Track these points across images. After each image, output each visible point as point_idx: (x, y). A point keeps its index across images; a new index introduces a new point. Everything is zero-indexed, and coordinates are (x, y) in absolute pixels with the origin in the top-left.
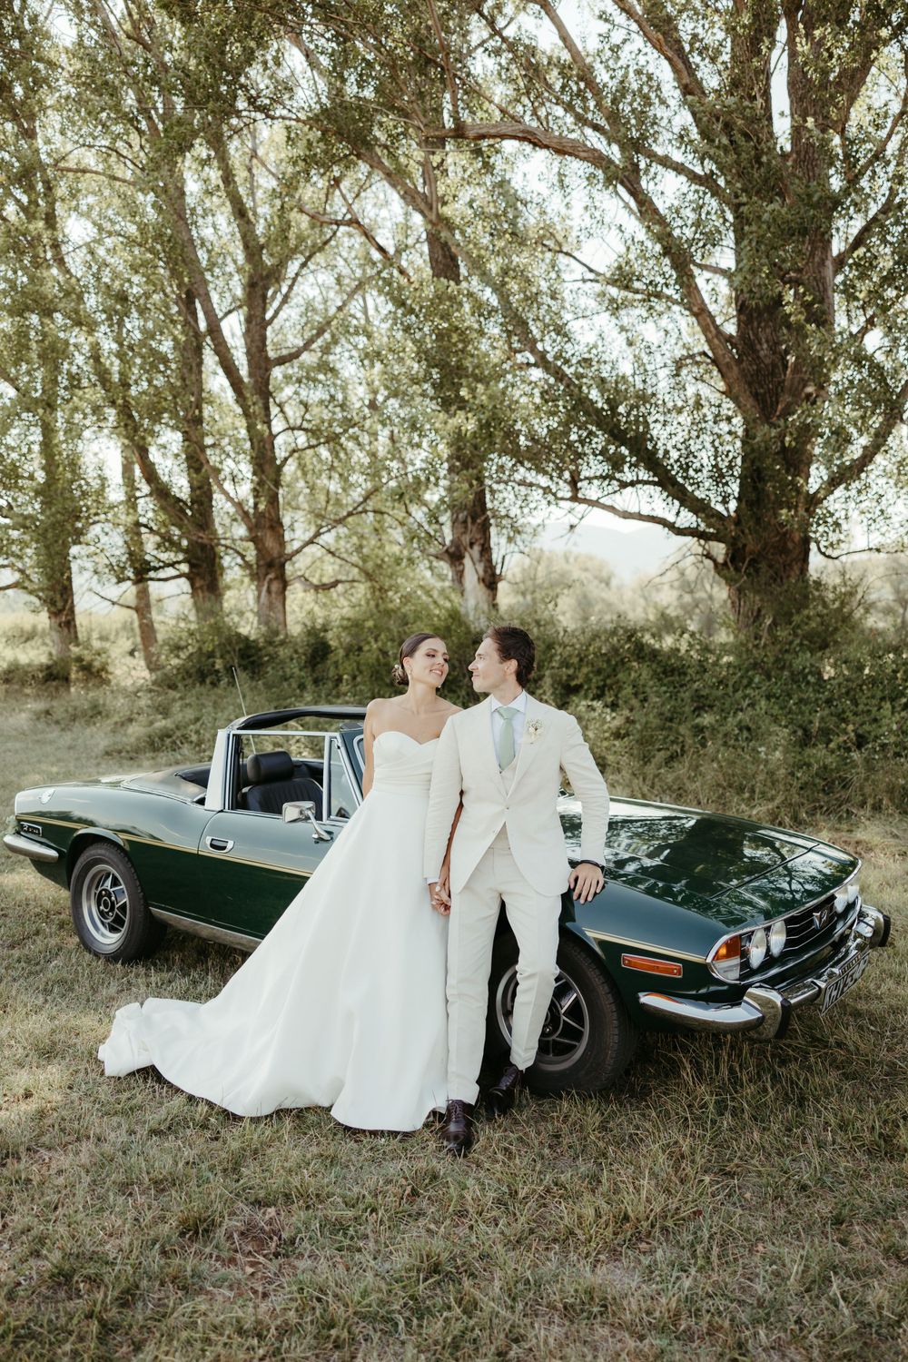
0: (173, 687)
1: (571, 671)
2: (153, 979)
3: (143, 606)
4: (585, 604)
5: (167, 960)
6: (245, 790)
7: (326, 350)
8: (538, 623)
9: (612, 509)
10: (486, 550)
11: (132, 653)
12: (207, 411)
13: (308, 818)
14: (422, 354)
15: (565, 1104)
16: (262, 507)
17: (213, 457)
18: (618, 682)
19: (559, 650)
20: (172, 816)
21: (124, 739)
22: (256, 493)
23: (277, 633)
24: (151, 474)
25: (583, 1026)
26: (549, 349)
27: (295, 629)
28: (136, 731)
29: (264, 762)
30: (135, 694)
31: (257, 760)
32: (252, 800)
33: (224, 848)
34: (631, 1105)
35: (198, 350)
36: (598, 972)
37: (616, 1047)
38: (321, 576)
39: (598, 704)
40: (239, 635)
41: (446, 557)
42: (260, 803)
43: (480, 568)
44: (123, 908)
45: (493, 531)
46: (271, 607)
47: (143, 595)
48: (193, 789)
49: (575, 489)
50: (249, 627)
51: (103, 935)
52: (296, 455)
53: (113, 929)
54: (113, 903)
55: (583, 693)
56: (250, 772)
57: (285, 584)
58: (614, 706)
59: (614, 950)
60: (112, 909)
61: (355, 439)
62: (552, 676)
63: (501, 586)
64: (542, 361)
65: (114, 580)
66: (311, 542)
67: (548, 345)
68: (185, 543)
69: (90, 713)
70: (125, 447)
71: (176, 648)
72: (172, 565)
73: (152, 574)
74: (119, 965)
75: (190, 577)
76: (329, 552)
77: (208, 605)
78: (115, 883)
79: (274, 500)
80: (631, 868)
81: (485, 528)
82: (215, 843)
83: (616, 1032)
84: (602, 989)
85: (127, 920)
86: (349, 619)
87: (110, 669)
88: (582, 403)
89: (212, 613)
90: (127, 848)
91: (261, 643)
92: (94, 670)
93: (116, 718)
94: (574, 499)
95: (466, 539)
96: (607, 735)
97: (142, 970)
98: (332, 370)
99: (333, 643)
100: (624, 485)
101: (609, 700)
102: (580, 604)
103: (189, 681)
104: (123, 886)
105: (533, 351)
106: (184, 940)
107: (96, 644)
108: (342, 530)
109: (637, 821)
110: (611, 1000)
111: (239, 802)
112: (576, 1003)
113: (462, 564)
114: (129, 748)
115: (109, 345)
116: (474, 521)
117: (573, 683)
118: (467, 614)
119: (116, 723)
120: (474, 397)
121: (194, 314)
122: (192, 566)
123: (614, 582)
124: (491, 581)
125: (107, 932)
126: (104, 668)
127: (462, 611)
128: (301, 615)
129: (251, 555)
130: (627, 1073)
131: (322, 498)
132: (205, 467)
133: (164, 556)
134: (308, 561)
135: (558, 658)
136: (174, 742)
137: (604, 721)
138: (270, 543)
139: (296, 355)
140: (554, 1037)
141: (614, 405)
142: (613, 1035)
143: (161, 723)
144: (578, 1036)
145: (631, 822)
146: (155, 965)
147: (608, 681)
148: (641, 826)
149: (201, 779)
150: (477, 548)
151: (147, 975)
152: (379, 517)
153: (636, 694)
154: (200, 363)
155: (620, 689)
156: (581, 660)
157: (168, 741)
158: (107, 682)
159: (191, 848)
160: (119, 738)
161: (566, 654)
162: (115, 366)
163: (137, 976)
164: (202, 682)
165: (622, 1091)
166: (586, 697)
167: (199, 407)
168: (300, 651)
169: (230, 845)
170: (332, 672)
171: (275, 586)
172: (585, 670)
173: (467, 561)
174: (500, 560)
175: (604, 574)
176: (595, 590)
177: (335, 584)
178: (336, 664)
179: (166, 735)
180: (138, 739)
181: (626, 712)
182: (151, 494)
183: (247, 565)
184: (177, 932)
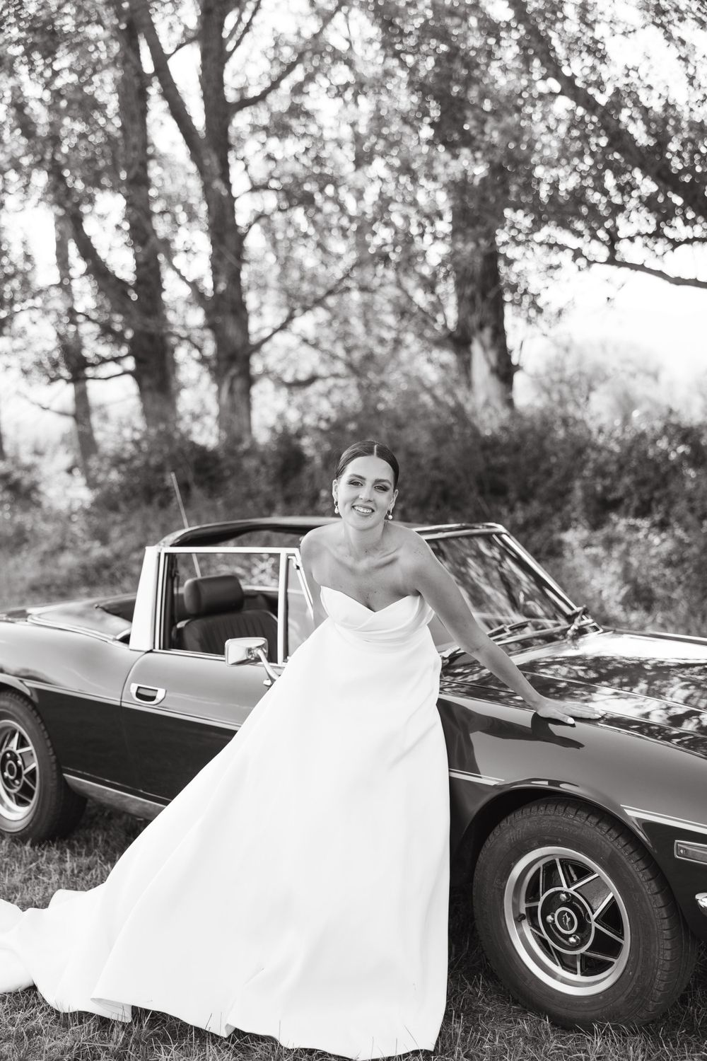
0: (114, 508)
1: (608, 482)
2: (68, 865)
3: (82, 411)
4: (626, 405)
5: (87, 841)
6: (180, 625)
7: (298, 89)
8: (565, 422)
9: (660, 274)
10: (499, 334)
11: (70, 471)
12: (154, 171)
13: (258, 659)
14: (417, 86)
15: (599, 1042)
16: (222, 287)
17: (161, 227)
18: (668, 495)
19: (593, 455)
20: (89, 657)
21: (55, 572)
22: (215, 270)
23: (239, 440)
24: (87, 251)
25: (622, 936)
26: (577, 73)
27: (262, 436)
28: (68, 560)
29: (206, 590)
30: (69, 518)
31: (196, 586)
32: (189, 638)
33: (153, 698)
34: (689, 1044)
35: (143, 96)
36: (642, 865)
37: (667, 966)
38: (296, 371)
39: (644, 523)
40: (193, 444)
41: (449, 342)
42: (200, 641)
43: (493, 356)
44: (32, 774)
45: (508, 310)
46: (234, 408)
47: (81, 397)
48: (117, 623)
49: (613, 251)
50: (207, 435)
51: (9, 809)
52: (263, 221)
53: (21, 802)
54: (19, 769)
55: (622, 508)
56: (188, 604)
57: (250, 381)
58: (663, 526)
59: (666, 835)
60: (19, 776)
61: (336, 200)
62: (584, 488)
63: (518, 378)
64: (569, 87)
65: (46, 380)
66: (283, 327)
67: (577, 67)
68: (129, 334)
69: (15, 541)
70: (59, 219)
71: (118, 461)
72: (116, 360)
73: (89, 372)
74: (27, 848)
75: (136, 375)
76: (305, 341)
77: (157, 408)
78: (22, 743)
79: (235, 278)
80: (689, 726)
81: (498, 307)
82: (142, 692)
83: (668, 945)
84: (649, 888)
85: (37, 789)
86: (328, 420)
87: (42, 487)
88: (620, 139)
89: (164, 419)
90: (35, 699)
91: (222, 454)
92: (22, 490)
93: (45, 546)
94: (611, 261)
95: (474, 320)
96: (654, 562)
97: (56, 854)
98: (308, 114)
99: (309, 452)
100: (675, 244)
101: (657, 517)
102: (619, 403)
103: (134, 502)
104: (31, 748)
105: (558, 75)
106: (110, 817)
107: (26, 459)
108: (321, 314)
109: (694, 665)
110: (661, 903)
111: (172, 640)
112: (613, 905)
113: (469, 352)
114: (59, 582)
115: (34, 91)
116: (484, 296)
117: (611, 496)
118: (474, 414)
119: (45, 553)
120: (483, 133)
121: (136, 51)
122: (138, 362)
123: (664, 377)
124: (505, 371)
125: (12, 805)
126: (34, 487)
127: (468, 407)
128: (271, 420)
129: (210, 348)
130: (683, 1000)
131: (295, 274)
132: (152, 240)
133: (105, 351)
134: (280, 352)
135: (591, 465)
136: (113, 575)
137: (649, 546)
138: (232, 331)
139: (262, 97)
140: (583, 950)
141: (662, 141)
142: (664, 951)
143: (98, 551)
144: (615, 949)
145: (687, 666)
146: (72, 847)
147: (657, 494)
148: (700, 673)
149: (125, 611)
150: (487, 334)
151: (62, 860)
152: (367, 296)
153: (692, 510)
154: (144, 112)
155: (672, 503)
156: (621, 468)
157: (106, 574)
158: (38, 505)
159: (114, 700)
160: (49, 570)
161: (601, 459)
162: (40, 115)
163: (49, 861)
164: (149, 502)
165: (676, 1025)
166: (626, 515)
167: (144, 167)
168: (270, 462)
169: (160, 694)
170: (307, 490)
171: (239, 384)
172: (627, 480)
173: (476, 349)
174: (517, 347)
175: (652, 367)
176: (640, 388)
177: (312, 379)
178: (312, 477)
179: (104, 565)
180: (71, 571)
181: (679, 532)
182: (87, 273)
183: (203, 360)
184: (102, 807)
